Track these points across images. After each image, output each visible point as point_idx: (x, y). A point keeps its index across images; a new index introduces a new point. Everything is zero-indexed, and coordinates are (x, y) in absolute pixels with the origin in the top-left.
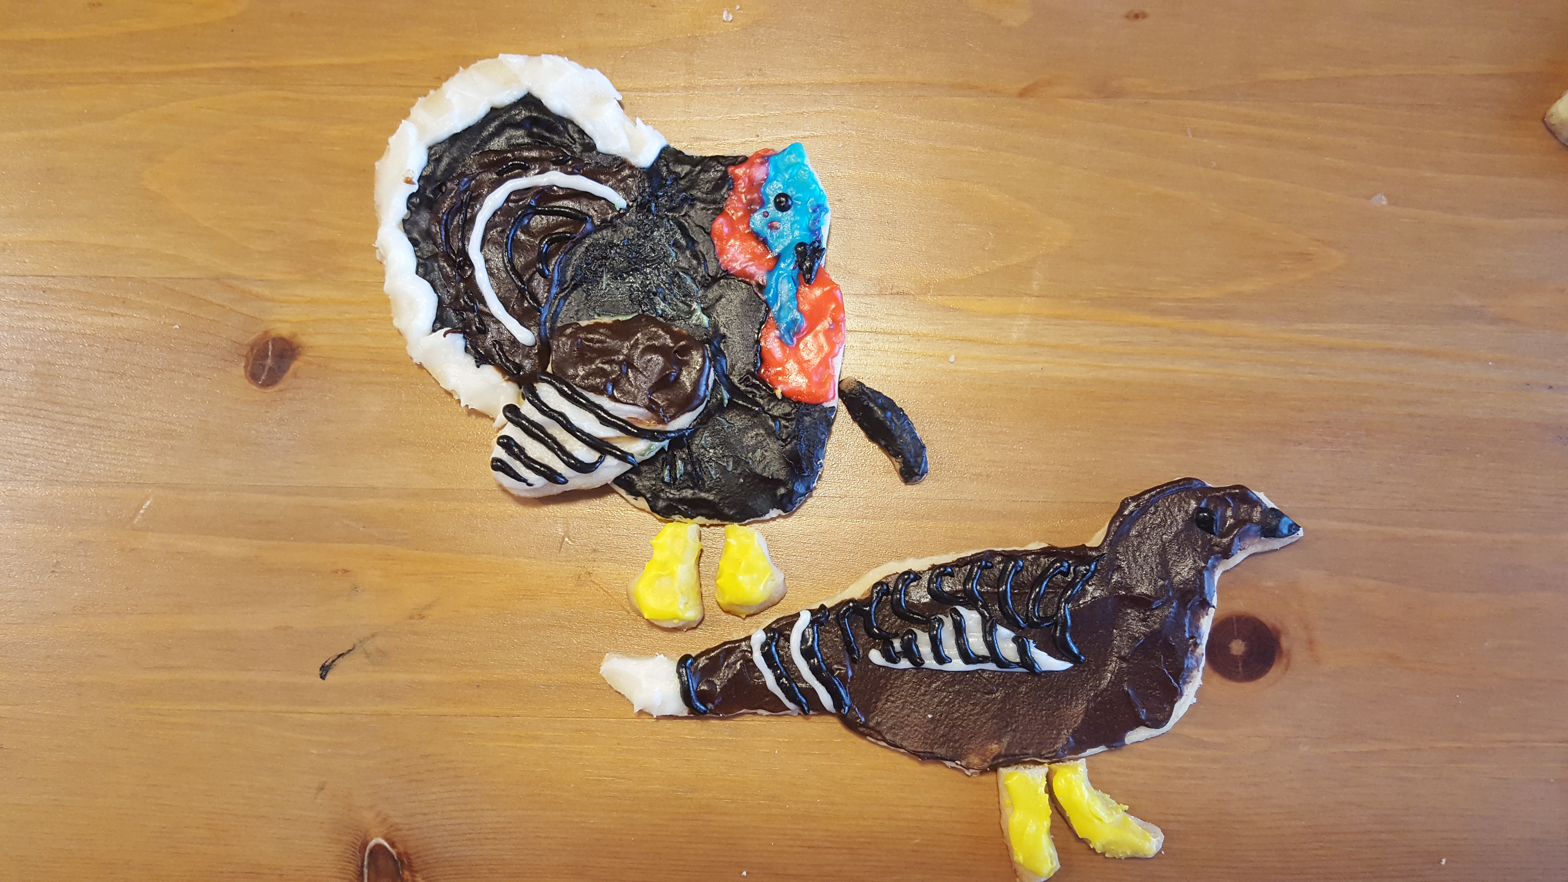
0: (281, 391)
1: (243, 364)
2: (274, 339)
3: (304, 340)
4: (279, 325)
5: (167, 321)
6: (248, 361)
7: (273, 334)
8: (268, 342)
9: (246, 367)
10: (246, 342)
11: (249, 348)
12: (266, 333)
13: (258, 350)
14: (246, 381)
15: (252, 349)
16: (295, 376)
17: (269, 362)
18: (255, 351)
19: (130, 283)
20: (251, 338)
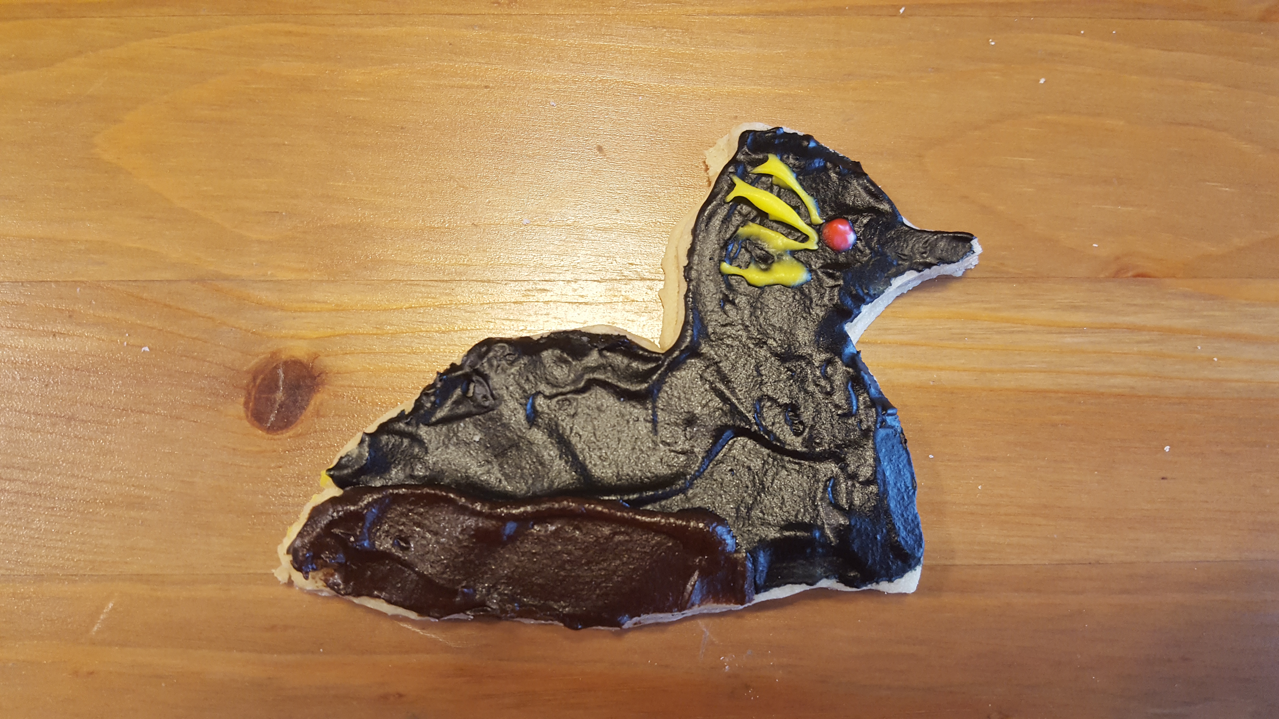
0: (299, 436)
1: (242, 400)
2: (286, 363)
3: (328, 362)
4: (290, 343)
5: (132, 341)
6: (249, 394)
7: (284, 357)
8: (276, 368)
9: (246, 404)
10: (245, 368)
11: (250, 376)
12: (274, 354)
13: (264, 379)
14: (247, 424)
15: (254, 379)
16: (318, 414)
17: (280, 396)
18: (258, 381)
19: (78, 290)
20: (253, 362)
